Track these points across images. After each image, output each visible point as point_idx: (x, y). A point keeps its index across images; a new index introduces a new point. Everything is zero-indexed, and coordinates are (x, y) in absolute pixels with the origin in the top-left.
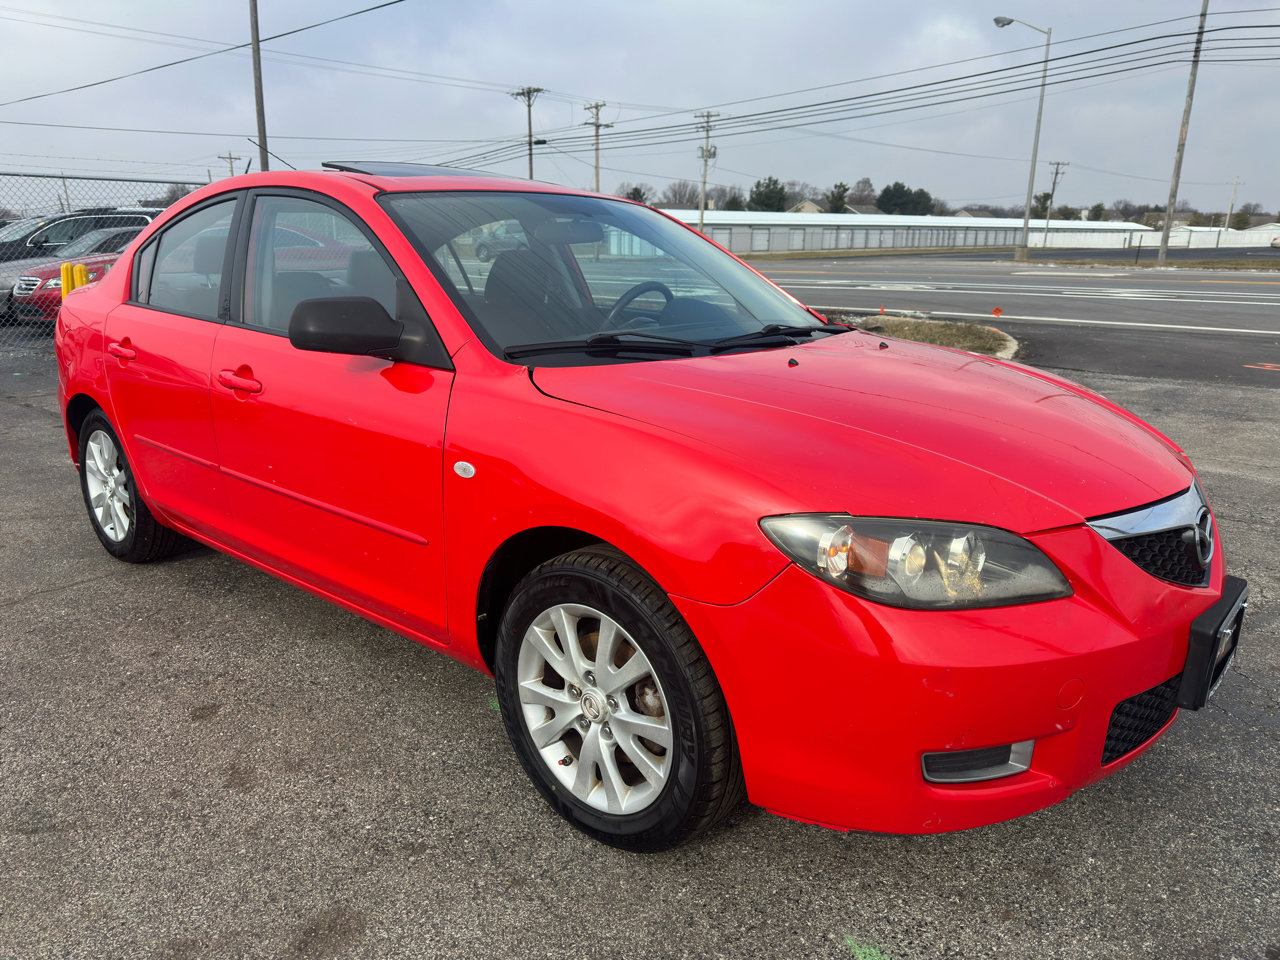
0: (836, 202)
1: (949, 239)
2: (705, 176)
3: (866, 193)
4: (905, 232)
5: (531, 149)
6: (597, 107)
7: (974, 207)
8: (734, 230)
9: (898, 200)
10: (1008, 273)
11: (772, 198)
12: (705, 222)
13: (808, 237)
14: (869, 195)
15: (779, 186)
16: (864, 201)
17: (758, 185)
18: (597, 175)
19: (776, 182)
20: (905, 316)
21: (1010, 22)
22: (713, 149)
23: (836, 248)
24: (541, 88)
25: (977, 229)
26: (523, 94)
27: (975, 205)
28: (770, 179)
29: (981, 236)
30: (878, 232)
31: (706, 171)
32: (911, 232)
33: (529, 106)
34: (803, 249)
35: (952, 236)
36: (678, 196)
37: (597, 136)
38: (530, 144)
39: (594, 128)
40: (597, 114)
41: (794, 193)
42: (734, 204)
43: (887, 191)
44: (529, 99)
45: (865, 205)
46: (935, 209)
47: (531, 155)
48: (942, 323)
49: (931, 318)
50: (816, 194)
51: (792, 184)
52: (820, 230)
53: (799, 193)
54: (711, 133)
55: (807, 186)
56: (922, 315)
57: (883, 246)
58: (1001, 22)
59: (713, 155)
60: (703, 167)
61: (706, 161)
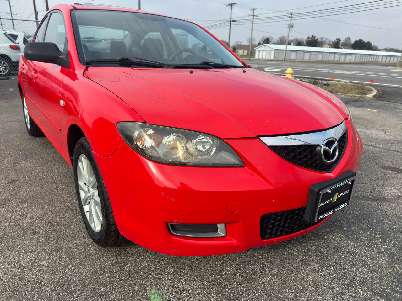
0: (336, 45)
1: (376, 59)
2: (289, 34)
3: (348, 42)
4: (360, 56)
5: (230, 23)
6: (254, 10)
7: (388, 49)
8: (298, 52)
9: (360, 45)
10: (389, 70)
11: (313, 42)
12: (287, 49)
13: (324, 56)
14: (349, 43)
15: (316, 38)
16: (346, 45)
17: (308, 38)
18: (252, 32)
19: (315, 37)
20: (342, 82)
22: (292, 25)
23: (334, 60)
24: (235, 3)
25: (387, 56)
26: (230, 5)
27: (389, 48)
28: (313, 36)
30: (350, 55)
31: (289, 32)
32: (362, 56)
33: (231, 9)
34: (322, 60)
35: (377, 58)
36: (281, 41)
37: (253, 19)
38: (231, 21)
39: (252, 16)
40: (254, 12)
41: (322, 41)
42: (299, 44)
43: (356, 42)
44: (232, 6)
45: (347, 46)
46: (373, 49)
47: (230, 25)
48: (353, 84)
49: (351, 83)
50: (330, 42)
51: (322, 38)
52: (328, 54)
53: (324, 41)
54: (292, 19)
55: (327, 39)
56: (348, 82)
57: (351, 60)
59: (292, 27)
60: (288, 30)
61: (290, 29)
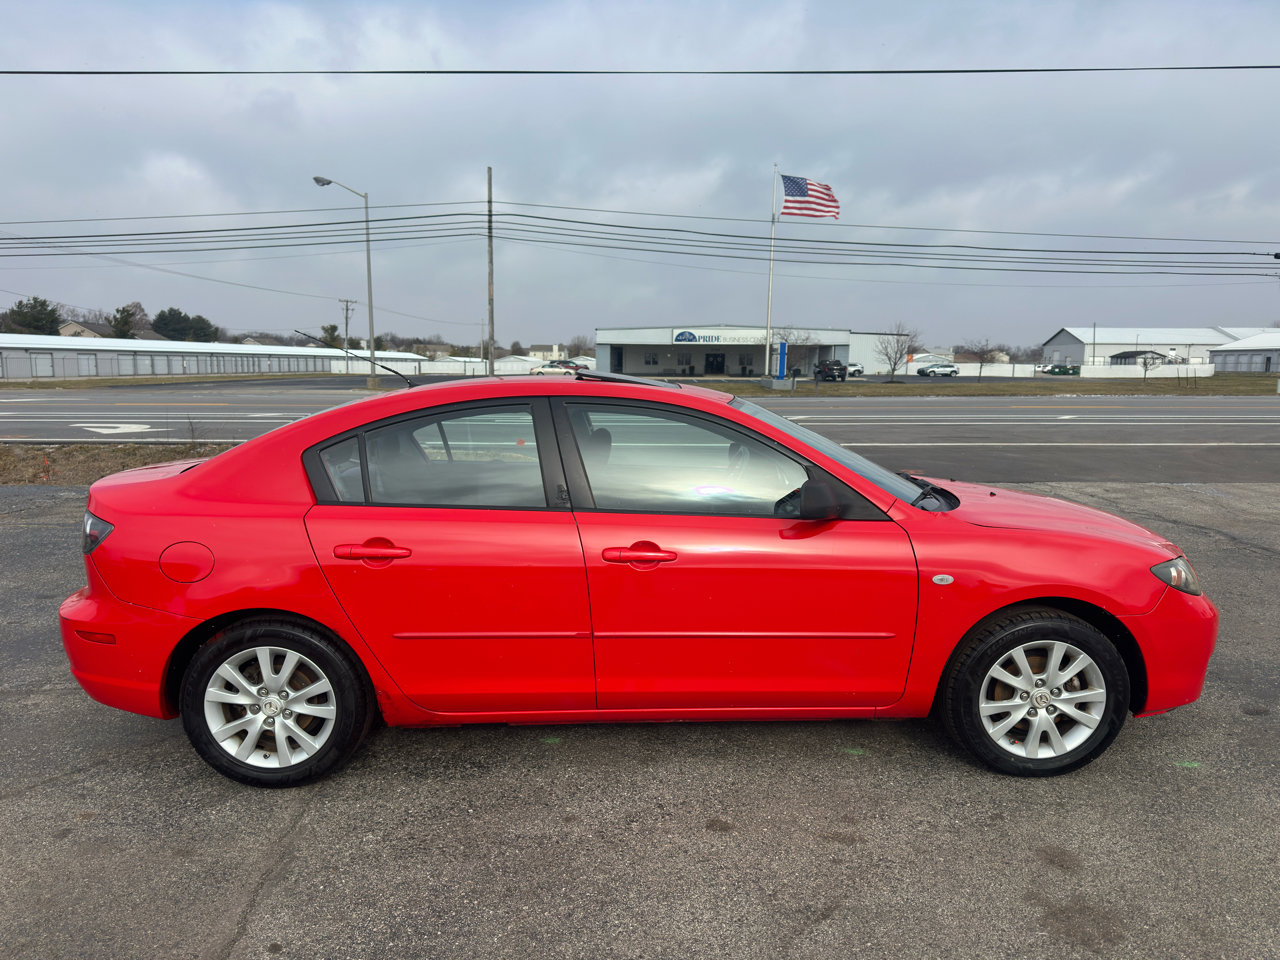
0: (124, 324)
3: (138, 316)
9: (173, 325)
11: (40, 320)
13: (98, 362)
19: (44, 304)
21: (329, 183)
25: (279, 356)
28: (35, 300)
29: (285, 362)
30: (180, 358)
43: (162, 317)
45: (141, 330)
52: (111, 355)
57: (190, 372)
58: (322, 182)
